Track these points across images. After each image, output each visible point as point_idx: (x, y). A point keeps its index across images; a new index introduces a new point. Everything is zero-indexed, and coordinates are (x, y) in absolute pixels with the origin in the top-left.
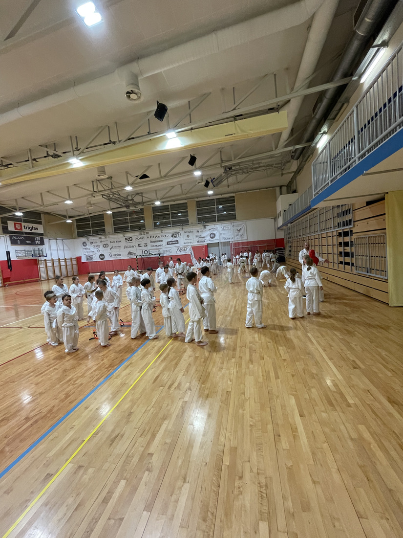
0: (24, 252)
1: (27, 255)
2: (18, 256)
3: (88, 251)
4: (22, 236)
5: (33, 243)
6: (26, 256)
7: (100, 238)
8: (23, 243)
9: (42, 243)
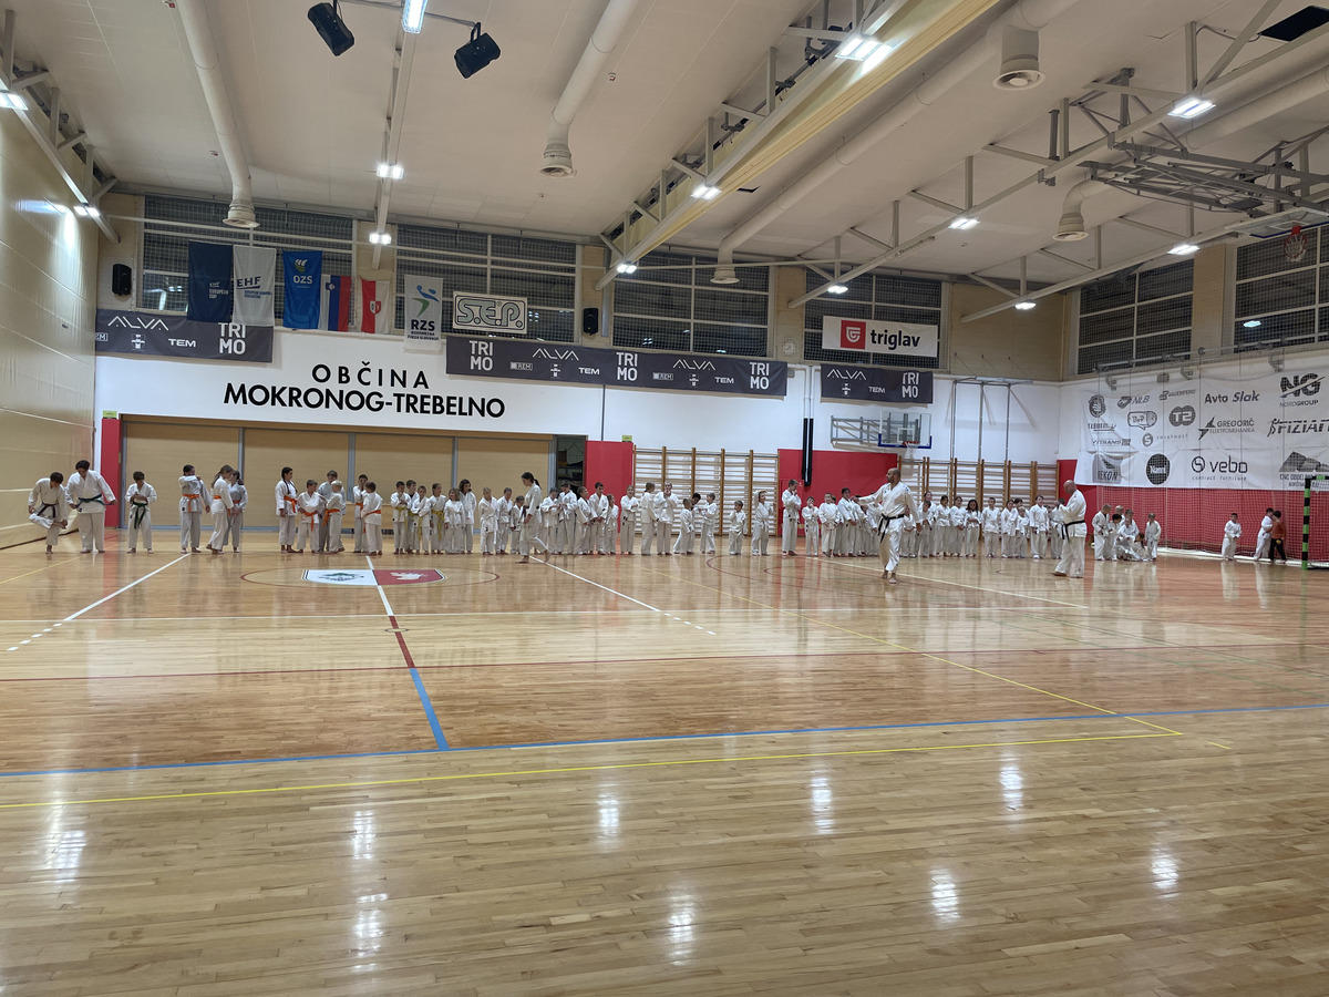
0: (858, 425)
1: (865, 436)
2: (837, 439)
3: (1106, 435)
4: (859, 369)
5: (892, 395)
6: (861, 442)
7: (1164, 379)
8: (860, 393)
9: (925, 396)
